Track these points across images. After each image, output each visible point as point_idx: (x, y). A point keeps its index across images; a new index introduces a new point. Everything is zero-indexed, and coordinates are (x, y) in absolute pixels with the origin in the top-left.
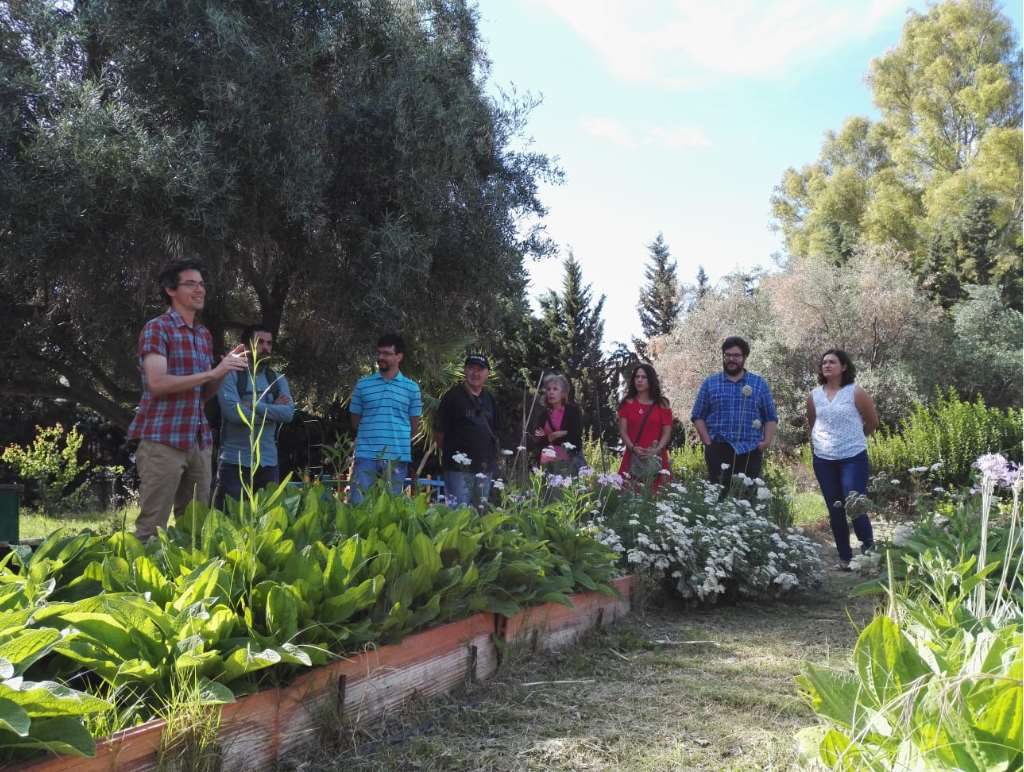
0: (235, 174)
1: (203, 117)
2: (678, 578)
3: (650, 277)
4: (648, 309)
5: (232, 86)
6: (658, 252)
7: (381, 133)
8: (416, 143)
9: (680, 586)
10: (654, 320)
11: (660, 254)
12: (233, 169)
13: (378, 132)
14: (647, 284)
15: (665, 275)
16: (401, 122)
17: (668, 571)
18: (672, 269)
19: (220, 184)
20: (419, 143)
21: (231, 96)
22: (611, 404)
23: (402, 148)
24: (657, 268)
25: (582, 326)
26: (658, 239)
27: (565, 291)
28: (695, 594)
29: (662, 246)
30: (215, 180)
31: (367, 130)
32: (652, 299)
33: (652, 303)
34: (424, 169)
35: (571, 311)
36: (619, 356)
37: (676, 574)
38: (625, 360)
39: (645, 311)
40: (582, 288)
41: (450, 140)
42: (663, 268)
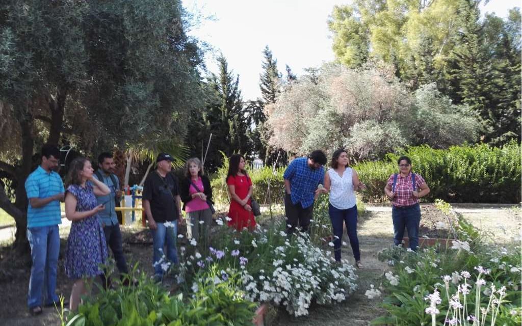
0: (31, 59)
1: (10, 24)
2: (286, 305)
3: (264, 68)
4: (265, 84)
5: (26, 7)
6: (267, 54)
7: (115, 28)
8: (136, 35)
9: (287, 309)
10: (268, 90)
11: (268, 55)
12: (29, 55)
13: (112, 27)
14: (264, 72)
15: (272, 66)
16: (127, 23)
17: (281, 303)
18: (275, 63)
19: (22, 65)
20: (138, 35)
21: (26, 13)
22: (247, 134)
23: (129, 38)
24: (268, 63)
25: (230, 92)
26: (267, 48)
27: (220, 72)
28: (294, 314)
29: (269, 51)
30: (19, 63)
31: (107, 25)
32: (266, 79)
33: (266, 80)
34: (142, 49)
35: (224, 83)
36: (251, 107)
37: (285, 303)
38: (254, 110)
39: (263, 85)
40: (228, 71)
41: (156, 33)
42: (270, 62)
